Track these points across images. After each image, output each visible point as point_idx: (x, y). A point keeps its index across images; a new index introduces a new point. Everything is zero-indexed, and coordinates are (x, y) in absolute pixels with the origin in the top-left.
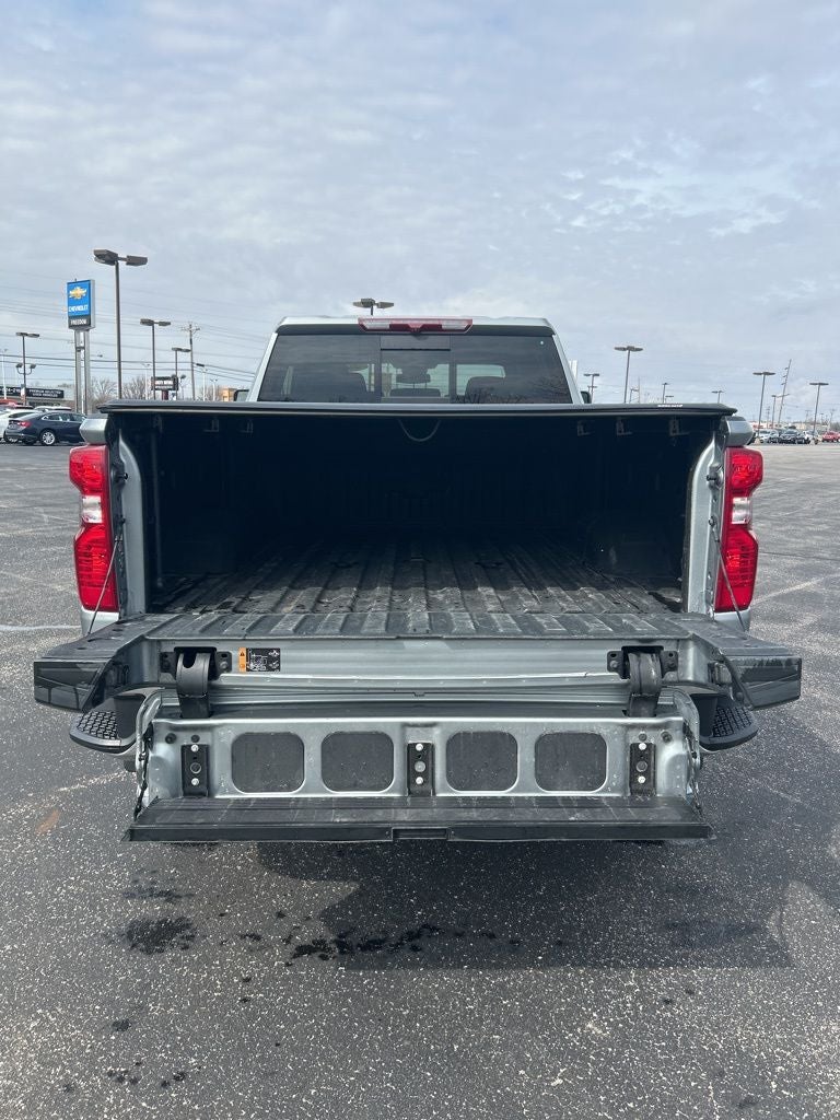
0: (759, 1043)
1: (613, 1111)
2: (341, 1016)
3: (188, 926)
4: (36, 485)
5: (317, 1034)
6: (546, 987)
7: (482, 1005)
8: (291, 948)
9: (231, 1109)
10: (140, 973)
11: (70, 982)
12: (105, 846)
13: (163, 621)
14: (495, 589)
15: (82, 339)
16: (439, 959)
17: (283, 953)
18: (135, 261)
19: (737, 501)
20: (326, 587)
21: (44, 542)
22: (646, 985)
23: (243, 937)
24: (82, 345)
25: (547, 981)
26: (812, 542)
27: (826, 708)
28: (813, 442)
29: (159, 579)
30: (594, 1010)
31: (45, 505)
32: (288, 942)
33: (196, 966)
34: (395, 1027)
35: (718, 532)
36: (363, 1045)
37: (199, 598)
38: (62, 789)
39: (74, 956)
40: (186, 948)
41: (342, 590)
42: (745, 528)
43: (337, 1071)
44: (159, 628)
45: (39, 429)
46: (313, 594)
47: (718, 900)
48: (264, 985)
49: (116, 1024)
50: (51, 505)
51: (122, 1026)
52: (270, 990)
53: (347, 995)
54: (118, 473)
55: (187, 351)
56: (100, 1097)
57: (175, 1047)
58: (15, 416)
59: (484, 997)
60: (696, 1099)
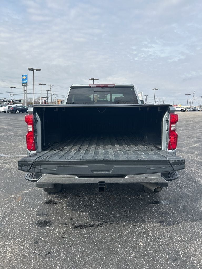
0: (179, 247)
1: (145, 261)
2: (85, 241)
3: (51, 222)
4: (15, 123)
5: (79, 245)
6: (131, 235)
7: (116, 239)
8: (74, 226)
9: (60, 260)
10: (40, 231)
11: (25, 233)
12: (32, 204)
13: (45, 153)
14: (119, 145)
15: (25, 88)
16: (107, 229)
17: (72, 227)
18: (38, 70)
19: (172, 125)
20: (81, 145)
21: (17, 136)
22: (154, 235)
23: (63, 224)
24: (25, 90)
25: (131, 234)
26: (198, 135)
27: (199, 173)
28: (200, 111)
29: (44, 144)
30: (142, 240)
31: (17, 127)
32: (73, 225)
33: (52, 230)
34: (97, 243)
35: (168, 132)
36: (89, 247)
37: (53, 148)
38: (22, 192)
39: (25, 228)
40: (50, 226)
41: (85, 146)
42: (174, 131)
43: (84, 252)
44: (44, 154)
45: (15, 110)
46: (78, 147)
47: (171, 216)
48: (68, 234)
49: (35, 242)
50: (18, 127)
51: (36, 243)
52: (69, 235)
53: (86, 236)
54: (36, 120)
55: (50, 91)
56: (31, 258)
57: (48, 247)
58: (10, 107)
59: (117, 237)
60: (164, 259)
